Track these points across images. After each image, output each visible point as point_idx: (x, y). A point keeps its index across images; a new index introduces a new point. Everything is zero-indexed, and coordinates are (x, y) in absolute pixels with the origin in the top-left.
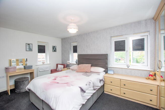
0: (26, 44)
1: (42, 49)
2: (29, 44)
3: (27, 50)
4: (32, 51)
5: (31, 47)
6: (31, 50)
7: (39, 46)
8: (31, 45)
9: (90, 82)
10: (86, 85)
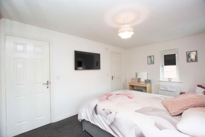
0: (148, 56)
1: (170, 60)
2: (150, 57)
3: (149, 63)
4: (154, 64)
5: (153, 60)
6: (152, 63)
7: (166, 56)
8: (152, 57)
9: (111, 113)
10: (104, 110)
